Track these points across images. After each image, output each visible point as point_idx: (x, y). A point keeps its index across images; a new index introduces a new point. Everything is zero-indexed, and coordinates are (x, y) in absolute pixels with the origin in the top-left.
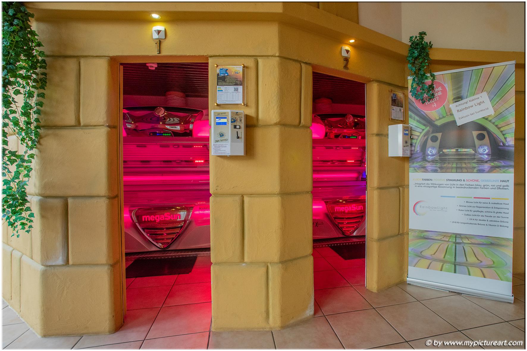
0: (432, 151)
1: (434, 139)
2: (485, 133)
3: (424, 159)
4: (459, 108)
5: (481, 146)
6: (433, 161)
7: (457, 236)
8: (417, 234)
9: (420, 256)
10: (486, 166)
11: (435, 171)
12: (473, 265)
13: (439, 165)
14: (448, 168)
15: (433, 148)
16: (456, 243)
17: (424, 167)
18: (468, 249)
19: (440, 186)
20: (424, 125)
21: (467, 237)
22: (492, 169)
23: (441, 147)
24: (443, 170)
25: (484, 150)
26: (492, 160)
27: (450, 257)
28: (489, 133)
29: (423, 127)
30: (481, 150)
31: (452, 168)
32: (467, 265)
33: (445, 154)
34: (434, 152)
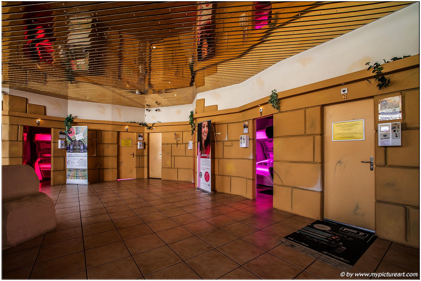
0: (71, 147)
1: (72, 144)
2: (82, 143)
3: (70, 149)
4: (77, 136)
5: (81, 146)
6: (72, 150)
7: (77, 169)
8: (68, 170)
9: (69, 176)
10: (82, 151)
11: (72, 152)
12: (80, 177)
13: (73, 151)
14: (75, 152)
15: (72, 146)
16: (77, 171)
17: (70, 151)
18: (79, 172)
19: (73, 156)
20: (70, 140)
21: (79, 169)
22: (84, 152)
23: (73, 146)
24: (74, 152)
25: (82, 147)
26: (83, 150)
27: (76, 175)
28: (83, 143)
29: (70, 141)
30: (81, 147)
31: (76, 152)
32: (79, 177)
33: (74, 148)
34: (72, 147)
